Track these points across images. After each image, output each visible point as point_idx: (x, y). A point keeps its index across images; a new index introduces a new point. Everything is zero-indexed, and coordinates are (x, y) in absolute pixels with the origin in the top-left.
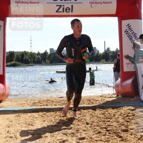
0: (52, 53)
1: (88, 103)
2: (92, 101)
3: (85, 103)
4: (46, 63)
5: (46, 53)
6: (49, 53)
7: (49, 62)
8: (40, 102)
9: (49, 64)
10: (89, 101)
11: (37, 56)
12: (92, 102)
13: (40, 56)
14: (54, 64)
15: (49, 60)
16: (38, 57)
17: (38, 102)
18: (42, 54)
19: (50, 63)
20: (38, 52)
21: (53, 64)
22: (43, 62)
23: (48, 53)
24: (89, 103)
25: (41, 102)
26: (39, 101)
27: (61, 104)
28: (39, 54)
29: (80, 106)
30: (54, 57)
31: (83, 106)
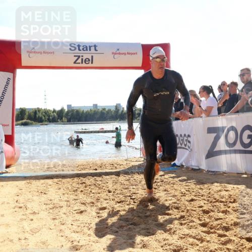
0: (70, 110)
2: (116, 165)
3: (107, 168)
4: (62, 122)
5: (62, 111)
6: (66, 110)
7: (66, 121)
10: (111, 166)
11: (52, 114)
13: (55, 114)
14: (72, 123)
15: (66, 119)
16: (54, 115)
18: (58, 111)
19: (67, 122)
20: (54, 109)
22: (59, 120)
27: (79, 170)
28: (54, 111)
29: (101, 171)
30: (72, 114)
31: (104, 171)
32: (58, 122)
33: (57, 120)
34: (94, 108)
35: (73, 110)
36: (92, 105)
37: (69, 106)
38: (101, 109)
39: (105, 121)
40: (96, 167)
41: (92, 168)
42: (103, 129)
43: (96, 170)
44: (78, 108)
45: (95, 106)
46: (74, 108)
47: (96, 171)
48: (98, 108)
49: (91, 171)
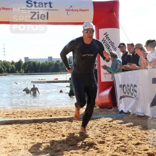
0: (27, 62)
1: (64, 114)
2: (69, 112)
3: (61, 114)
4: (20, 73)
5: (20, 62)
6: (24, 62)
7: (24, 71)
8: (13, 114)
9: (23, 74)
10: (65, 112)
12: (69, 114)
13: (14, 66)
14: (30, 74)
15: (23, 70)
16: (12, 66)
17: (11, 113)
18: (16, 63)
19: (25, 73)
20: (12, 61)
21: (28, 74)
22: (17, 71)
23: (22, 62)
24: (66, 114)
25: (15, 114)
26: (13, 112)
27: (36, 116)
28: (13, 63)
29: (56, 117)
30: (29, 66)
31: (59, 117)
32: (16, 72)
33: (16, 71)
34: (49, 60)
35: (30, 62)
36: (48, 58)
37: (26, 58)
38: (55, 62)
39: (59, 72)
40: (52, 114)
41: (47, 115)
42: (57, 79)
43: (51, 116)
44: (34, 61)
45: (50, 58)
46: (31, 60)
47: (51, 118)
48: (53, 60)
49: (47, 118)
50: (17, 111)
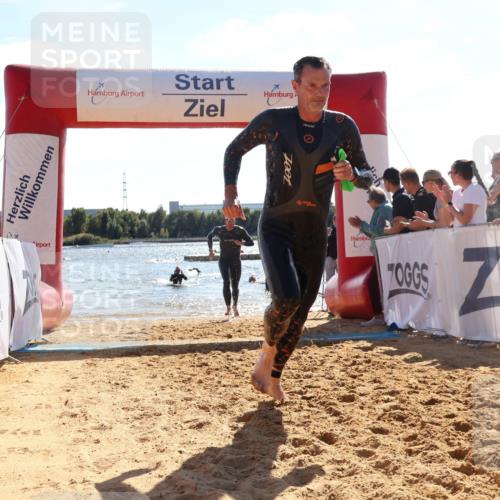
0: (175, 212)
3: (253, 333)
4: (160, 237)
5: (160, 213)
6: (168, 213)
7: (167, 235)
8: (144, 331)
9: (167, 240)
10: (261, 328)
11: (139, 221)
13: (145, 221)
14: (181, 239)
15: (167, 230)
16: (142, 223)
17: (139, 330)
18: (151, 215)
19: (170, 237)
20: (142, 210)
21: (178, 239)
22: (152, 234)
23: (165, 213)
25: (147, 332)
26: (143, 327)
27: (195, 336)
28: (143, 215)
29: (241, 339)
30: (180, 221)
31: (247, 340)
32: (151, 237)
33: (150, 232)
35: (181, 213)
37: (173, 205)
40: (230, 332)
41: (221, 333)
43: (230, 336)
44: (192, 209)
46: (185, 209)
47: (230, 340)
49: (220, 340)
50: (151, 326)
